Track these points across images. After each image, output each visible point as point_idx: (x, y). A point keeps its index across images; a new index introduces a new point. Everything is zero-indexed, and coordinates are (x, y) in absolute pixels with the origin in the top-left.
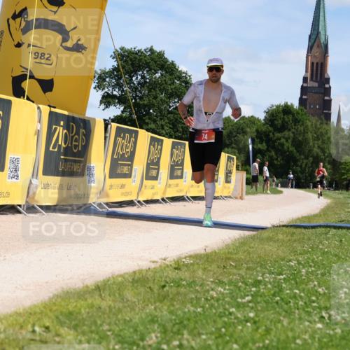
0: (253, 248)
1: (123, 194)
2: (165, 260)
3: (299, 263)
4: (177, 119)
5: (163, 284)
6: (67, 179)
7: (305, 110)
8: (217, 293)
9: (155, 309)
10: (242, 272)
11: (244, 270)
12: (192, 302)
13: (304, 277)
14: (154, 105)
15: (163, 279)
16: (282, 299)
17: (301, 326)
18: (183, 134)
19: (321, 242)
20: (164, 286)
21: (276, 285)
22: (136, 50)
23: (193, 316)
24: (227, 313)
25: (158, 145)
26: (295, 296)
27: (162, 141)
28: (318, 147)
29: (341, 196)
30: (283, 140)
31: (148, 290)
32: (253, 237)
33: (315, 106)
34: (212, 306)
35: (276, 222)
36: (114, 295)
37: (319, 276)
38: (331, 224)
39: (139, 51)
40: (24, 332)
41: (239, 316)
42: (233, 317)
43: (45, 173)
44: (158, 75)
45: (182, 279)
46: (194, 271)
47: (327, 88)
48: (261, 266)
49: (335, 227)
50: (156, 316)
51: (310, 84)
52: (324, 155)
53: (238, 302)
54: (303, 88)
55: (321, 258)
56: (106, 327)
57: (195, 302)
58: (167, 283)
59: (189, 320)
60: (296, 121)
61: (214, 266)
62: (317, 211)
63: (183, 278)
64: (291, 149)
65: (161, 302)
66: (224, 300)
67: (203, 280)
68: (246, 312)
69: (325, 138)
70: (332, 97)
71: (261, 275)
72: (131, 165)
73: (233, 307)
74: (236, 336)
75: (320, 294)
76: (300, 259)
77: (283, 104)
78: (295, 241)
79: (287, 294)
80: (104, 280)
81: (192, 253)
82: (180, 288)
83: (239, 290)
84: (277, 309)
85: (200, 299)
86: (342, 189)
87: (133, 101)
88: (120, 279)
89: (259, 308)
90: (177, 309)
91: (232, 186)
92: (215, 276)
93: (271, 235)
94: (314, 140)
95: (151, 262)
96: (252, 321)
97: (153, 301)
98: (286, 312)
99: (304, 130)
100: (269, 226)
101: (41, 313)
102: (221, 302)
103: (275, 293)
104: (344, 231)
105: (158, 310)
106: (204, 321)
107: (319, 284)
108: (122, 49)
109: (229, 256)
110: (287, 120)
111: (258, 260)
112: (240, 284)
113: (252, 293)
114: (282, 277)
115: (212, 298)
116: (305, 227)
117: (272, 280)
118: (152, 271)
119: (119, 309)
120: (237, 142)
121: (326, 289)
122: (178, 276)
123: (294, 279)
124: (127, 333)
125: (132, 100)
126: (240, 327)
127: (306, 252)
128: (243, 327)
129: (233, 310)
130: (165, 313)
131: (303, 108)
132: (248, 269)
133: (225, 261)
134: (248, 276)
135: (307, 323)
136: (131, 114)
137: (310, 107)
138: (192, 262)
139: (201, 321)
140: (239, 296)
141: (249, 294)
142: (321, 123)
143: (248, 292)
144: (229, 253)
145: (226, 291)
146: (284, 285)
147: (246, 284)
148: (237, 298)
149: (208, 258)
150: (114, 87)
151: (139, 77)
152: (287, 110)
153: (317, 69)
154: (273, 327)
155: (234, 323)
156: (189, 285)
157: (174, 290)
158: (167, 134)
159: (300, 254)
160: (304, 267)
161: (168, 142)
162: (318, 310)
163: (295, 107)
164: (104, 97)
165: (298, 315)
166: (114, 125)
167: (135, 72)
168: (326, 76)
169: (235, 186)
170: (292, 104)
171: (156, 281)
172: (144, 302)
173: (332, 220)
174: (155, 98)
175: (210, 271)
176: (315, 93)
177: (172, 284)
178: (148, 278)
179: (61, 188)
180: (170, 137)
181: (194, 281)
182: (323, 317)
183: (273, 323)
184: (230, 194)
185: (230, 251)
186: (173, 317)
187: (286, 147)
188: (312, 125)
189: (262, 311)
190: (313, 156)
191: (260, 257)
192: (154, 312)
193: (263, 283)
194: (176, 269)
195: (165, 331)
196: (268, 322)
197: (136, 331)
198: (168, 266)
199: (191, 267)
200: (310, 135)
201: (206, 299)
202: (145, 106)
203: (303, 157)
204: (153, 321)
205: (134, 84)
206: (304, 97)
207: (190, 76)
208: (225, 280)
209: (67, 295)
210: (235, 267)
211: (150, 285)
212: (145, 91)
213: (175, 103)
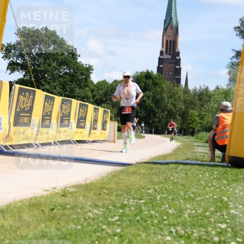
0: (121, 179)
2: (55, 189)
3: (155, 191)
4: (66, 82)
5: (53, 207)
7: (162, 76)
8: (93, 214)
9: (46, 227)
10: (113, 198)
11: (115, 196)
12: (74, 222)
13: (158, 202)
14: (48, 71)
15: (53, 204)
16: (142, 218)
17: (155, 239)
18: (71, 93)
19: (172, 175)
20: (53, 209)
21: (138, 207)
22: (34, 29)
23: (74, 232)
24: (100, 229)
25: (51, 102)
26: (151, 216)
27: (54, 98)
28: (172, 103)
29: (188, 140)
31: (41, 212)
32: (122, 172)
33: (169, 73)
34: (89, 224)
35: (139, 160)
36: (15, 216)
37: (170, 201)
38: (180, 161)
39: (37, 30)
41: (109, 231)
42: (104, 232)
44: (51, 48)
45: (67, 204)
46: (76, 198)
47: (178, 60)
48: (127, 193)
49: (183, 164)
50: (46, 233)
51: (165, 56)
52: (176, 109)
53: (109, 221)
54: (160, 60)
55: (171, 187)
57: (76, 221)
58: (55, 206)
59: (71, 235)
60: (155, 84)
61: (92, 194)
62: (170, 151)
63: (68, 202)
64: (151, 105)
65: (50, 221)
66: (98, 219)
67: (83, 204)
68: (114, 229)
69: (176, 97)
70: (181, 66)
71: (126, 200)
72: (30, 117)
73: (104, 224)
75: (170, 214)
76: (157, 188)
77: (145, 71)
78: (153, 174)
79: (146, 214)
80: (7, 205)
81: (75, 184)
82: (65, 210)
83: (110, 212)
84: (138, 226)
85: (80, 219)
86: (189, 135)
87: (33, 67)
88: (19, 204)
89: (125, 225)
90: (63, 227)
91: (107, 132)
92: (92, 201)
93: (135, 170)
94: (169, 98)
95: (44, 190)
96: (119, 236)
97: (44, 220)
98: (144, 228)
99: (161, 91)
100: (134, 162)
102: (96, 221)
103: (137, 213)
104: (189, 166)
105: (48, 228)
106: (83, 236)
107: (169, 206)
108: (24, 27)
109: (104, 186)
110: (148, 83)
111: (125, 189)
112: (111, 207)
113: (120, 214)
114: (142, 201)
115: (89, 218)
116: (161, 164)
117: (134, 204)
118: (44, 198)
119: (18, 227)
121: (175, 210)
122: (64, 201)
123: (151, 203)
125: (31, 67)
126: (109, 240)
127: (161, 183)
128: (112, 240)
129: (104, 227)
130: (53, 230)
131: (160, 74)
132: (117, 195)
133: (100, 190)
134: (117, 201)
135: (160, 237)
136: (31, 78)
137: (165, 74)
138: (75, 190)
139: (80, 235)
140: (110, 216)
141: (117, 214)
142: (174, 86)
143: (117, 213)
144: (103, 183)
145: (100, 213)
146: (143, 208)
147: (115, 207)
148: (108, 218)
149: (87, 187)
150: (18, 57)
151: (37, 50)
152: (148, 75)
153: (170, 45)
154: (134, 240)
155: (105, 237)
156: (72, 208)
157: (61, 212)
158: (58, 93)
159: (156, 184)
160: (159, 194)
161: (58, 99)
162: (168, 226)
163: (154, 73)
164: (10, 64)
165: (154, 230)
166: (17, 86)
168: (177, 51)
169: (109, 133)
170: (152, 71)
171: (47, 205)
172: (37, 221)
173: (181, 159)
174: (49, 65)
175: (89, 197)
176: (169, 63)
177: (59, 208)
178: (41, 203)
180: (61, 95)
181: (76, 205)
182: (171, 232)
183: (134, 237)
184: (105, 139)
185: (104, 181)
186: (59, 233)
187: (147, 104)
188: (167, 87)
189: (127, 227)
190: (167, 110)
191: (127, 186)
192: (45, 229)
193: (128, 206)
194: (62, 196)
196: (131, 237)
198: (56, 194)
199: (74, 195)
200: (165, 95)
201: (85, 219)
202: (41, 71)
203: (160, 111)
204: (43, 236)
205: (33, 55)
206: (161, 66)
207: (75, 49)
208: (100, 204)
210: (108, 194)
211: (43, 208)
212: (42, 60)
213: (65, 70)
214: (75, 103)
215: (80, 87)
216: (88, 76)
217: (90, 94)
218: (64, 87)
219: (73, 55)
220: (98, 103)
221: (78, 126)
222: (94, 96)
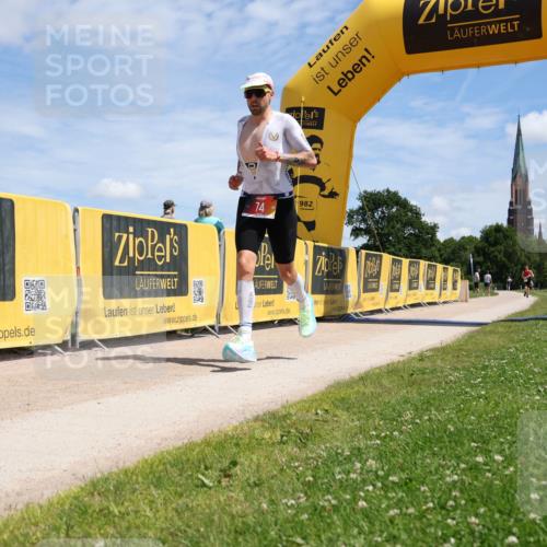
0: (479, 340)
1: (374, 304)
2: (410, 353)
3: (517, 349)
4: (411, 243)
5: (411, 372)
6: (330, 297)
7: (512, 228)
8: (454, 378)
9: (407, 392)
10: (473, 360)
11: (474, 358)
12: (435, 386)
13: (521, 361)
14: (392, 233)
15: (411, 369)
16: (506, 379)
18: (417, 254)
19: (533, 332)
20: (412, 375)
21: (500, 368)
22: (376, 192)
23: (437, 396)
26: (516, 376)
30: (496, 253)
31: (400, 378)
32: (477, 331)
34: (451, 387)
35: (495, 318)
36: (375, 383)
37: (534, 359)
38: (540, 317)
39: (378, 192)
40: (309, 414)
41: (473, 394)
42: (468, 395)
43: (313, 293)
44: (394, 210)
45: (425, 368)
46: (434, 361)
48: (487, 354)
49: (544, 319)
50: (408, 398)
53: (471, 383)
54: (510, 211)
55: (534, 344)
56: (371, 408)
57: (437, 385)
58: (414, 371)
59: (434, 399)
60: (506, 237)
61: (450, 357)
64: (503, 259)
65: (411, 386)
66: (460, 382)
67: (442, 368)
68: (478, 391)
71: (487, 361)
72: (378, 282)
73: (468, 387)
74: (472, 409)
75: (536, 373)
76: (518, 346)
77: (494, 224)
78: (512, 332)
79: (510, 374)
80: (366, 372)
81: (431, 347)
82: (424, 375)
83: (472, 374)
85: (441, 383)
88: (377, 371)
89: (489, 387)
90: (424, 392)
91: (458, 291)
92: (451, 364)
93: (492, 329)
95: (400, 356)
96: (484, 397)
97: (404, 386)
99: (513, 244)
100: (490, 321)
101: (321, 399)
102: (458, 384)
103: (500, 374)
105: (409, 393)
106: (446, 400)
107: (534, 365)
108: (365, 192)
109: (461, 347)
110: (498, 236)
111: (484, 349)
112: (472, 369)
113: (482, 375)
114: (504, 361)
115: (451, 381)
116: (519, 321)
117: (496, 365)
118: (402, 363)
119: (379, 393)
120: (460, 257)
121: (540, 368)
122: (422, 366)
123: (514, 363)
124: (388, 412)
125: (375, 231)
126: (475, 403)
127: (521, 341)
128: (477, 403)
129: (468, 390)
130: (415, 395)
133: (458, 352)
134: (477, 363)
136: (375, 242)
138: (432, 354)
139: (444, 399)
140: (472, 378)
141: (479, 376)
144: (460, 345)
145: (461, 376)
146: (506, 368)
147: (477, 369)
148: (470, 380)
149: (444, 350)
150: (361, 222)
151: (380, 213)
152: (498, 228)
155: (469, 400)
156: (432, 372)
157: (420, 377)
158: (404, 255)
159: (517, 342)
160: (521, 353)
161: (406, 262)
162: (535, 385)
163: (504, 226)
164: (353, 230)
166: (364, 252)
167: (376, 209)
169: (461, 292)
170: (502, 224)
171: (406, 371)
172: (398, 387)
173: (540, 313)
174: (393, 228)
175: (447, 360)
177: (418, 373)
178: (399, 369)
179: (326, 302)
180: (406, 257)
181: (435, 369)
182: (539, 391)
184: (457, 299)
185: (461, 343)
187: (499, 258)
189: (491, 389)
191: (485, 347)
192: (406, 394)
193: (490, 367)
194: (420, 360)
195: (417, 409)
197: (394, 410)
198: (414, 358)
199: (432, 358)
202: (385, 234)
203: (513, 265)
204: (406, 402)
205: (376, 218)
206: (511, 218)
207: (419, 208)
208: (459, 367)
209: (338, 385)
210: (466, 356)
211: (402, 374)
212: (385, 223)
213: (409, 231)
214: (423, 264)
215: (427, 248)
216: (434, 235)
217: (437, 254)
218: (409, 248)
219: (417, 214)
220: (446, 262)
221: (428, 288)
222: (441, 256)
